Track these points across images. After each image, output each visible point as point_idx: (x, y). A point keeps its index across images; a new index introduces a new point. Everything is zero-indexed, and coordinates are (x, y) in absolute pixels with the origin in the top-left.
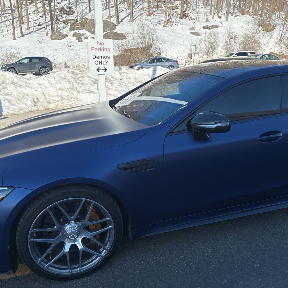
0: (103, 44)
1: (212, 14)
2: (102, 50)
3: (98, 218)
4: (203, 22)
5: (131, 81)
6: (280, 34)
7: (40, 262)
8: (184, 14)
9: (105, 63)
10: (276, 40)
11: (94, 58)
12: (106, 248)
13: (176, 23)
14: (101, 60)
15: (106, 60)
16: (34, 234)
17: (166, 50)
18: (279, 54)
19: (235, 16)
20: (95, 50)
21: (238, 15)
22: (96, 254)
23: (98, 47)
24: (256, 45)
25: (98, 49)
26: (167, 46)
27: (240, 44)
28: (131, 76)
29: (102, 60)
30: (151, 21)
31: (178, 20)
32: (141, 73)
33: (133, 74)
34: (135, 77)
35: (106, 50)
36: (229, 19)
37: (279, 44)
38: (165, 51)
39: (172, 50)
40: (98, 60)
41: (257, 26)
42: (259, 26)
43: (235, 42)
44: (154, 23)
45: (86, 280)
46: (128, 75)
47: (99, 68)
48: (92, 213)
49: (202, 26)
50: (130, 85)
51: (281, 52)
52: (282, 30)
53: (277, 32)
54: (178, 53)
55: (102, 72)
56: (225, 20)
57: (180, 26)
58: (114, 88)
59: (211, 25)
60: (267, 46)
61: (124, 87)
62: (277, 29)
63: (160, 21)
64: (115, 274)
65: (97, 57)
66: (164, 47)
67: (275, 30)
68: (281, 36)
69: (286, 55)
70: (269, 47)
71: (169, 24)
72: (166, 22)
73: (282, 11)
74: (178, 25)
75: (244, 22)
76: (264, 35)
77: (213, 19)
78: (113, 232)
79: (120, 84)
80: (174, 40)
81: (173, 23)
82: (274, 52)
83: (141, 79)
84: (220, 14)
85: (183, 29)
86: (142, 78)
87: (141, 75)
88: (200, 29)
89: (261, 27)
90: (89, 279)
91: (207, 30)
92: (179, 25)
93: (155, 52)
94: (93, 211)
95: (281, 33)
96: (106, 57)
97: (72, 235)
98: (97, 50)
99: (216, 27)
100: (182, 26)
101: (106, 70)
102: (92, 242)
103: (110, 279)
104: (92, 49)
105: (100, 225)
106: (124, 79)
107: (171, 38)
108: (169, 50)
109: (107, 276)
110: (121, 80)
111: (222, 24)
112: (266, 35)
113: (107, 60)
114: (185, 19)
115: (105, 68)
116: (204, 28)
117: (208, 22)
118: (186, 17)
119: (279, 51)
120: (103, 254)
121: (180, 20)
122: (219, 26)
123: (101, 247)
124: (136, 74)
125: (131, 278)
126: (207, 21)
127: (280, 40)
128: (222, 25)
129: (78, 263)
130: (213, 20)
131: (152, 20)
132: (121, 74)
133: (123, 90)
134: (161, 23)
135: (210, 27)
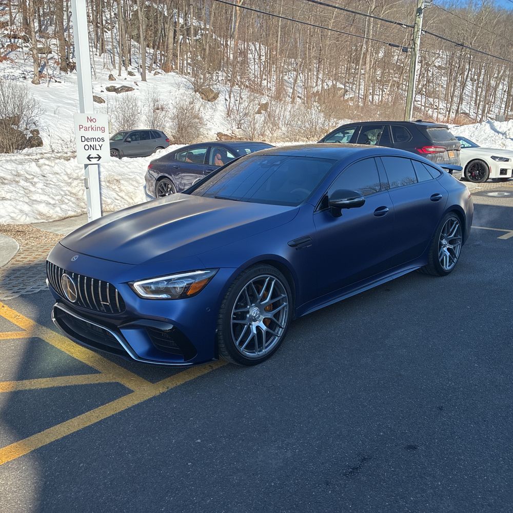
0: (94, 120)
1: (117, 68)
2: (94, 128)
4: (104, 80)
5: (61, 178)
6: (226, 105)
8: (68, 64)
9: (98, 147)
10: (223, 115)
11: (83, 140)
12: (283, 327)
13: (55, 79)
14: (92, 143)
15: (99, 143)
17: (48, 126)
18: (230, 135)
19: (155, 74)
20: (84, 128)
21: (159, 73)
23: (89, 124)
24: (197, 120)
25: (89, 128)
26: (47, 119)
27: (173, 119)
28: (58, 170)
29: (95, 143)
30: (5, 71)
31: (58, 74)
32: (73, 165)
33: (62, 167)
34: (65, 171)
35: (99, 129)
36: (147, 78)
37: (227, 120)
38: (46, 128)
39: (59, 125)
40: (89, 144)
41: (191, 92)
42: (196, 92)
43: (165, 116)
44: (13, 76)
46: (53, 169)
47: (90, 155)
49: (104, 87)
50: (62, 184)
51: (233, 133)
52: (228, 99)
53: (222, 102)
54: (71, 132)
55: (94, 161)
56: (141, 79)
57: (65, 84)
58: (40, 191)
59: (120, 86)
60: (212, 124)
61: (54, 188)
62: (221, 98)
63: (25, 73)
65: (87, 140)
66: (42, 120)
67: (219, 99)
68: (229, 108)
69: (240, 137)
70: (215, 124)
71: (43, 80)
72: (38, 75)
73: (220, 70)
74: (60, 82)
75: (172, 85)
76: (205, 106)
77: (120, 75)
79: (47, 184)
80: (59, 108)
81: (51, 78)
82: (223, 133)
83: (76, 175)
84: (130, 69)
85: (72, 89)
86: (77, 173)
87: (75, 168)
88: (102, 91)
89: (197, 93)
91: (114, 93)
92: (63, 82)
93: (27, 129)
95: (228, 104)
96: (99, 140)
98: (86, 129)
99: (129, 89)
100: (69, 84)
101: (99, 158)
104: (80, 128)
106: (49, 175)
107: (54, 105)
108: (54, 126)
110: (44, 176)
111: (137, 85)
112: (208, 106)
113: (101, 143)
114: (71, 72)
115: (98, 155)
116: (108, 89)
117: (113, 80)
118: (72, 70)
119: (230, 132)
120: (279, 333)
121: (63, 73)
122: (134, 88)
124: (65, 167)
126: (111, 78)
127: (228, 115)
128: (137, 87)
130: (120, 77)
131: (8, 71)
132: (39, 167)
133: (55, 192)
134: (27, 77)
135: (118, 88)
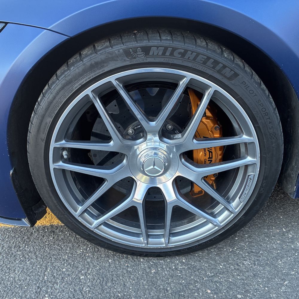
3: (217, 135)
7: (81, 215)
12: (231, 210)
16: (65, 153)
22: (205, 218)
45: (178, 264)
48: (204, 120)
64: (243, 264)
78: (254, 174)
90: (183, 262)
94: (207, 118)
97: (152, 167)
102: (196, 190)
103: (233, 276)
105: (220, 152)
109: (224, 265)
120: (220, 218)
123: (218, 203)
125: (286, 285)
129: (163, 227)
